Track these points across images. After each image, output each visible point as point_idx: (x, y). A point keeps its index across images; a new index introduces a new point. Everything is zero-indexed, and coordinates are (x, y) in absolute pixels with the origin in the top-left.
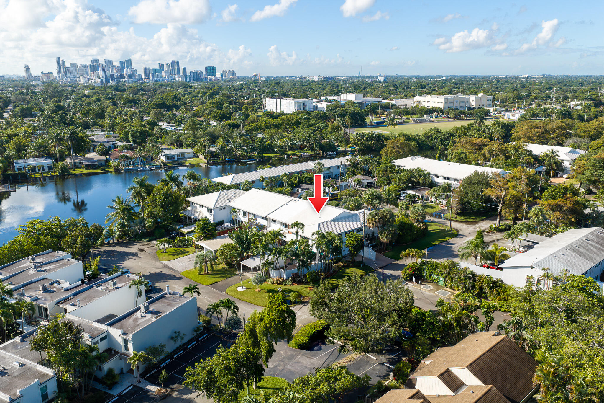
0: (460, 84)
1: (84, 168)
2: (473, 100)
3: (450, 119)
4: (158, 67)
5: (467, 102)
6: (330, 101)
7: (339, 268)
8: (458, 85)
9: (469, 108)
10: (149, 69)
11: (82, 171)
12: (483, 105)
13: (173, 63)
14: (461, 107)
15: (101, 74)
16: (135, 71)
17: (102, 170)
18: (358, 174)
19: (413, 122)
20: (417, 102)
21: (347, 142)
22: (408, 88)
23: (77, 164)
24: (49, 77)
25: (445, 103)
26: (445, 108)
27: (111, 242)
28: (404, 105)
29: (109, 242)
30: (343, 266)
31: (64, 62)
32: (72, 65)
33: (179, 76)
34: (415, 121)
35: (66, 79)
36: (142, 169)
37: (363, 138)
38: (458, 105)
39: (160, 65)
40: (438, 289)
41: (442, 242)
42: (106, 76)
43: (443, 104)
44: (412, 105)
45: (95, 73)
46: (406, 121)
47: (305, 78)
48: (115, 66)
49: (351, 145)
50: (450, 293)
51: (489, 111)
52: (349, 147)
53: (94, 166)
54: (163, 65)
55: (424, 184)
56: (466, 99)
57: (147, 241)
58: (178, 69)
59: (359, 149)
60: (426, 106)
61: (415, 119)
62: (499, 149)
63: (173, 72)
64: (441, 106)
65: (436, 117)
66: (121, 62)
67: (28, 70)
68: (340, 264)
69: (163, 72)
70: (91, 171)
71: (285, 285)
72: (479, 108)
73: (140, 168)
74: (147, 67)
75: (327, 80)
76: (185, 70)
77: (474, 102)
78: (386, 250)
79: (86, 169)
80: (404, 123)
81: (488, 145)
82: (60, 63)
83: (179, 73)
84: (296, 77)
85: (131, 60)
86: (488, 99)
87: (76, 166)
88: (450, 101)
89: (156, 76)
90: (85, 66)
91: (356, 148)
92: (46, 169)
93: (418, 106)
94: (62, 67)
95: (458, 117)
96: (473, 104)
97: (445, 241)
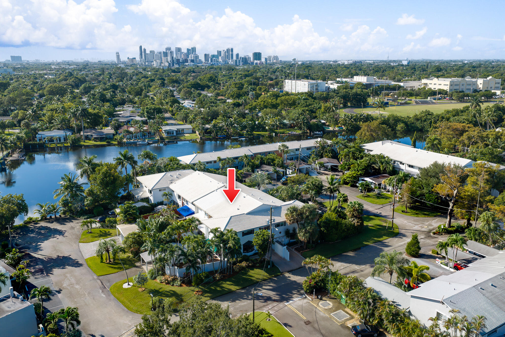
0: (477, 67)
1: (93, 140)
2: (480, 83)
3: (453, 101)
4: (216, 54)
5: (474, 84)
6: (342, 82)
7: (243, 268)
8: (475, 69)
9: (475, 91)
10: (208, 55)
11: (92, 143)
12: (491, 88)
13: (228, 50)
14: (468, 89)
15: (169, 59)
16: (197, 57)
17: (107, 142)
18: (325, 157)
19: (414, 103)
20: (424, 84)
21: (336, 122)
22: (425, 71)
23: (89, 137)
24: (132, 61)
25: (451, 85)
26: (451, 90)
27: (53, 217)
28: (411, 87)
29: (51, 217)
30: (248, 267)
31: (145, 50)
32: (151, 52)
33: (232, 61)
34: (417, 103)
35: (145, 63)
36: (140, 143)
37: (351, 119)
38: (464, 88)
39: (218, 52)
40: (337, 309)
41: (376, 242)
42: (173, 61)
43: (448, 86)
44: (419, 87)
45: (165, 58)
46: (409, 102)
47: (337, 62)
48: (183, 53)
49: (340, 125)
50: (348, 316)
51: (495, 94)
52: (338, 127)
53: (101, 139)
54: (220, 52)
55: (385, 171)
56: (473, 82)
57: (85, 219)
58: (232, 55)
59: (347, 129)
60: (433, 88)
61: (417, 100)
62: (479, 136)
63: (228, 57)
64: (447, 88)
65: (440, 99)
66: (188, 50)
67: (118, 56)
68: (244, 264)
69: (220, 58)
70: (99, 143)
71: (173, 285)
72: (486, 91)
73: (140, 142)
74: (207, 53)
75: (355, 63)
76: (237, 55)
77: (482, 85)
78: (306, 249)
79: (95, 141)
80: (406, 104)
81: (468, 131)
82: (142, 51)
83: (232, 58)
84: (330, 61)
85: (195, 48)
86: (497, 82)
87: (87, 138)
88: (455, 83)
89: (214, 60)
90: (160, 53)
91: (344, 128)
92: (62, 141)
93: (424, 88)
94: (143, 53)
95: (461, 99)
96: (481, 86)
97: (380, 241)
